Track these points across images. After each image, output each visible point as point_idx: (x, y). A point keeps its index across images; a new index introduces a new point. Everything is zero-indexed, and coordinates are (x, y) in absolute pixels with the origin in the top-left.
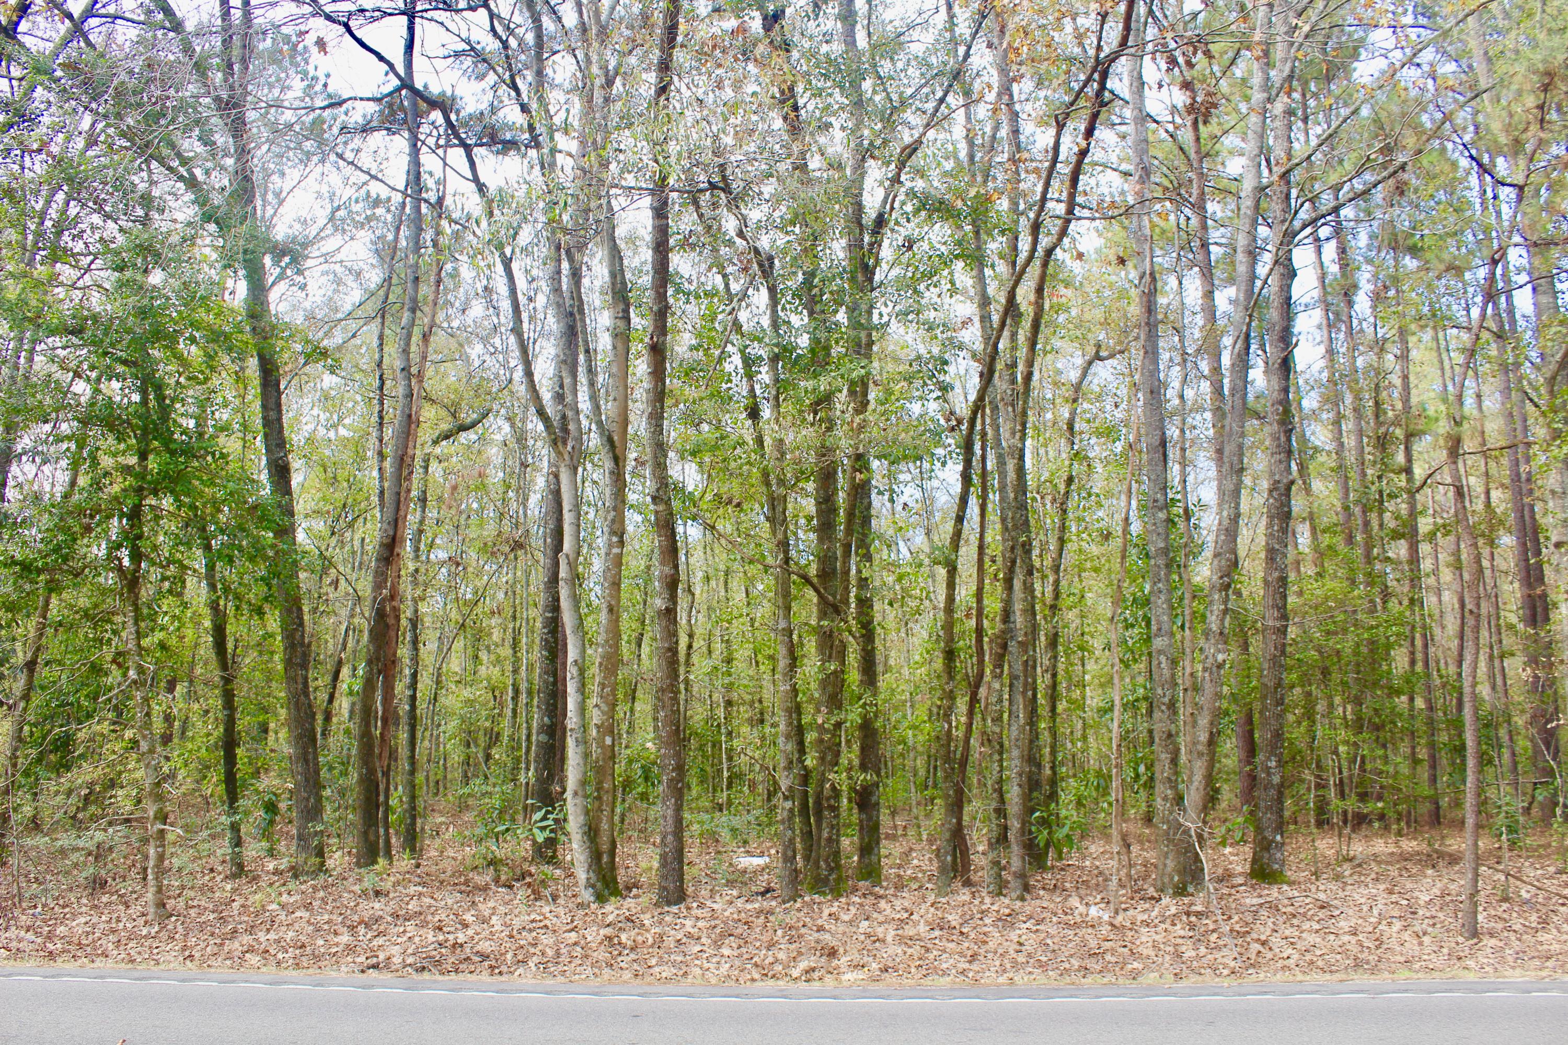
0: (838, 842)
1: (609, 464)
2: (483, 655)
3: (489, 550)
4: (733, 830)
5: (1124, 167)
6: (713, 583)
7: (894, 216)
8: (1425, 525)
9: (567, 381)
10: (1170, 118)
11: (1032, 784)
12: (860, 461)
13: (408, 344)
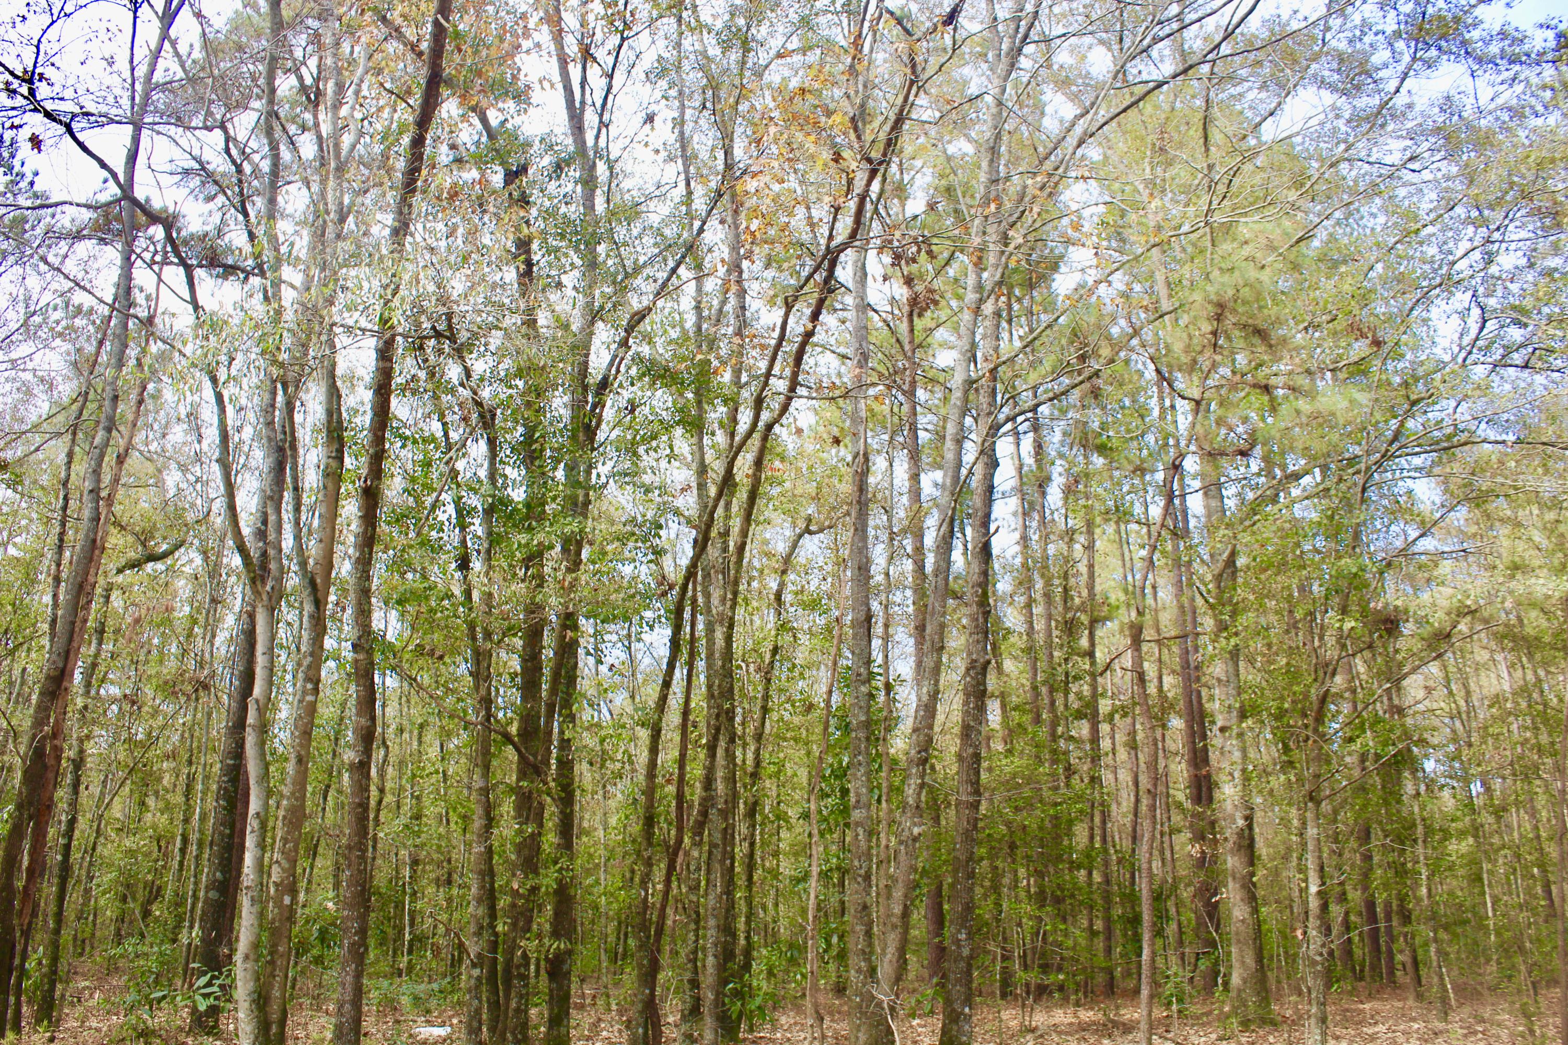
0: (526, 1012)
1: (308, 608)
2: (151, 802)
3: (170, 689)
4: (416, 998)
5: (842, 350)
6: (406, 735)
7: (620, 378)
8: (1105, 706)
9: (272, 518)
10: (889, 308)
11: (726, 954)
12: (569, 621)
13: (100, 465)
